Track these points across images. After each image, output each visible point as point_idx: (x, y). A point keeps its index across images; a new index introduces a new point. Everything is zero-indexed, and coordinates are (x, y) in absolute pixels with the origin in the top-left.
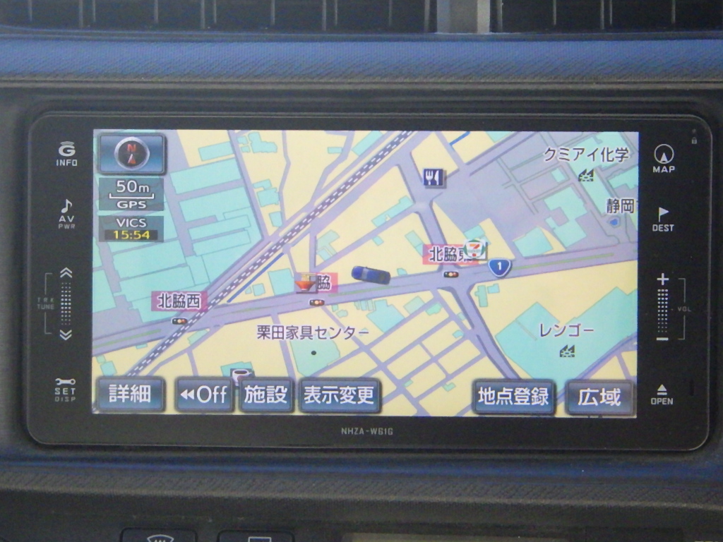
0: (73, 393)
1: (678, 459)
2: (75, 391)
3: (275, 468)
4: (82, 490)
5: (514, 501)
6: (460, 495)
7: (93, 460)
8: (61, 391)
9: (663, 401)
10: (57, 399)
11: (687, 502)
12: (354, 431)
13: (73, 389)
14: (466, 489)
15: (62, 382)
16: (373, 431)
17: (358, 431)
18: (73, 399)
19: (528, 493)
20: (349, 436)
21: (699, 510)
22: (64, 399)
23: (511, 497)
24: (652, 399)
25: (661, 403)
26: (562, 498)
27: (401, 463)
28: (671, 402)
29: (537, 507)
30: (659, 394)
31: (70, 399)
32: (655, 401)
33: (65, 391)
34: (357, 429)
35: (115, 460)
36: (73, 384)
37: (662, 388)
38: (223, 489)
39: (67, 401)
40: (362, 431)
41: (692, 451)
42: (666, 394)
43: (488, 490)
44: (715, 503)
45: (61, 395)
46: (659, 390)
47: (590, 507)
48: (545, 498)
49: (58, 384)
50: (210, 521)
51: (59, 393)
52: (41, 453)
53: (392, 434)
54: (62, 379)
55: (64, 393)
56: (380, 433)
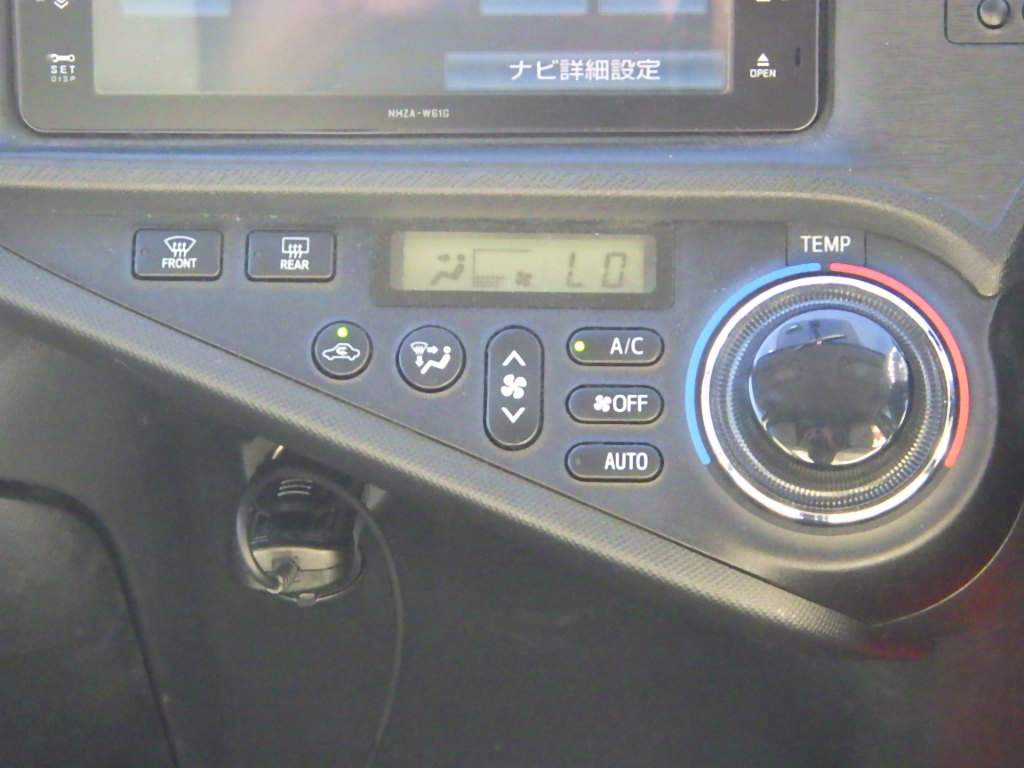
0: (72, 71)
1: (781, 141)
2: (75, 69)
3: (313, 158)
4: (86, 185)
5: (590, 192)
6: (528, 186)
7: (99, 150)
8: (58, 69)
9: (764, 73)
10: (54, 80)
11: (791, 191)
12: (404, 112)
13: (72, 67)
14: (535, 179)
15: (59, 58)
16: (426, 113)
17: (409, 113)
18: (73, 78)
19: (607, 183)
20: (398, 120)
21: (807, 200)
22: (62, 79)
23: (587, 188)
24: (751, 71)
25: (761, 76)
26: (647, 188)
27: (460, 149)
28: (773, 73)
29: (617, 200)
30: (759, 65)
31: (69, 79)
32: (755, 74)
33: (63, 69)
34: (407, 111)
35: (122, 150)
36: (73, 60)
37: (763, 58)
38: (251, 182)
39: (66, 80)
40: (413, 114)
41: (798, 132)
42: (767, 64)
43: (560, 181)
44: (824, 192)
45: (59, 74)
46: (760, 60)
47: (679, 199)
48: (627, 188)
49: (55, 61)
50: (238, 219)
51: (56, 72)
52: (37, 142)
53: (448, 115)
54: (59, 54)
55: (62, 72)
56: (435, 115)
